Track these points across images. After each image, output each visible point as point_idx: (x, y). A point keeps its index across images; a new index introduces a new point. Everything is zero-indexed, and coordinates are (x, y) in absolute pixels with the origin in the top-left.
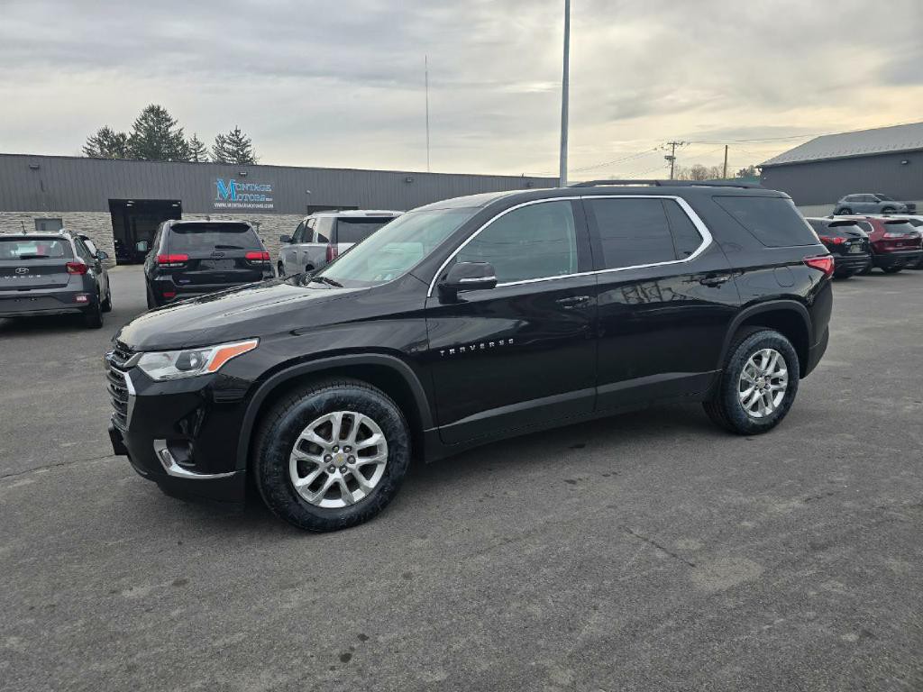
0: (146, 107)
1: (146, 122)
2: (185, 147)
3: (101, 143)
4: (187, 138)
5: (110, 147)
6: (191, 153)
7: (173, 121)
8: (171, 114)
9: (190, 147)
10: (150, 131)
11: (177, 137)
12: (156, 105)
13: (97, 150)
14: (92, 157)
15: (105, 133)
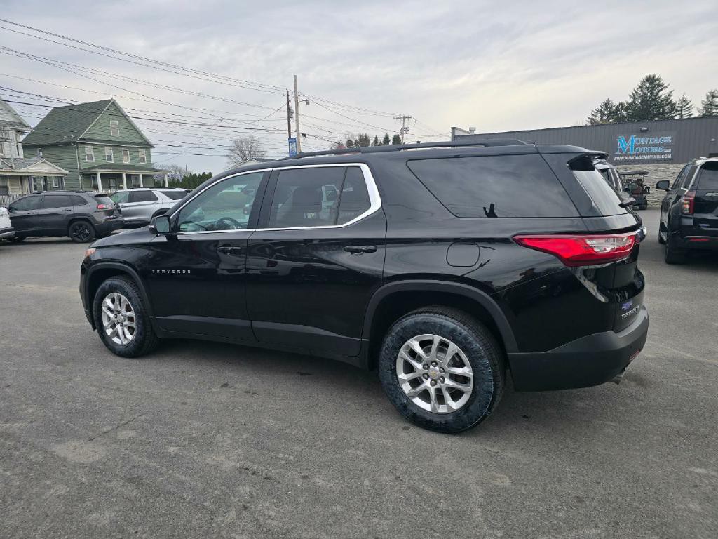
0: (644, 77)
1: (642, 91)
2: (672, 105)
3: (602, 113)
4: (675, 99)
5: (608, 115)
6: (677, 111)
7: (666, 85)
8: (664, 81)
9: (677, 105)
10: (644, 98)
11: (666, 99)
12: (652, 74)
13: (598, 119)
14: (594, 124)
15: (607, 105)
